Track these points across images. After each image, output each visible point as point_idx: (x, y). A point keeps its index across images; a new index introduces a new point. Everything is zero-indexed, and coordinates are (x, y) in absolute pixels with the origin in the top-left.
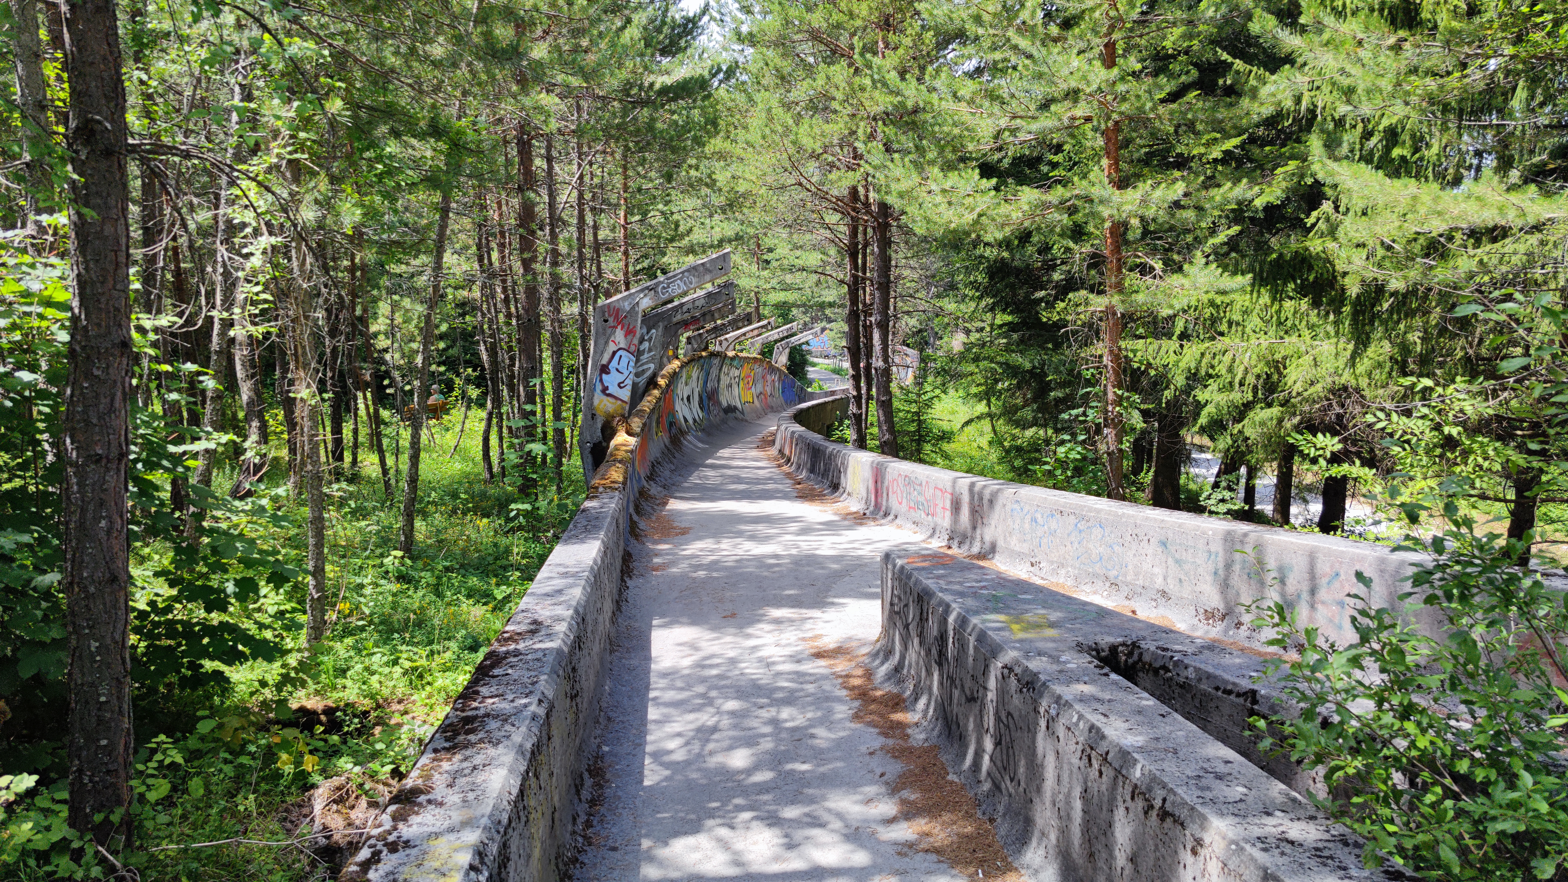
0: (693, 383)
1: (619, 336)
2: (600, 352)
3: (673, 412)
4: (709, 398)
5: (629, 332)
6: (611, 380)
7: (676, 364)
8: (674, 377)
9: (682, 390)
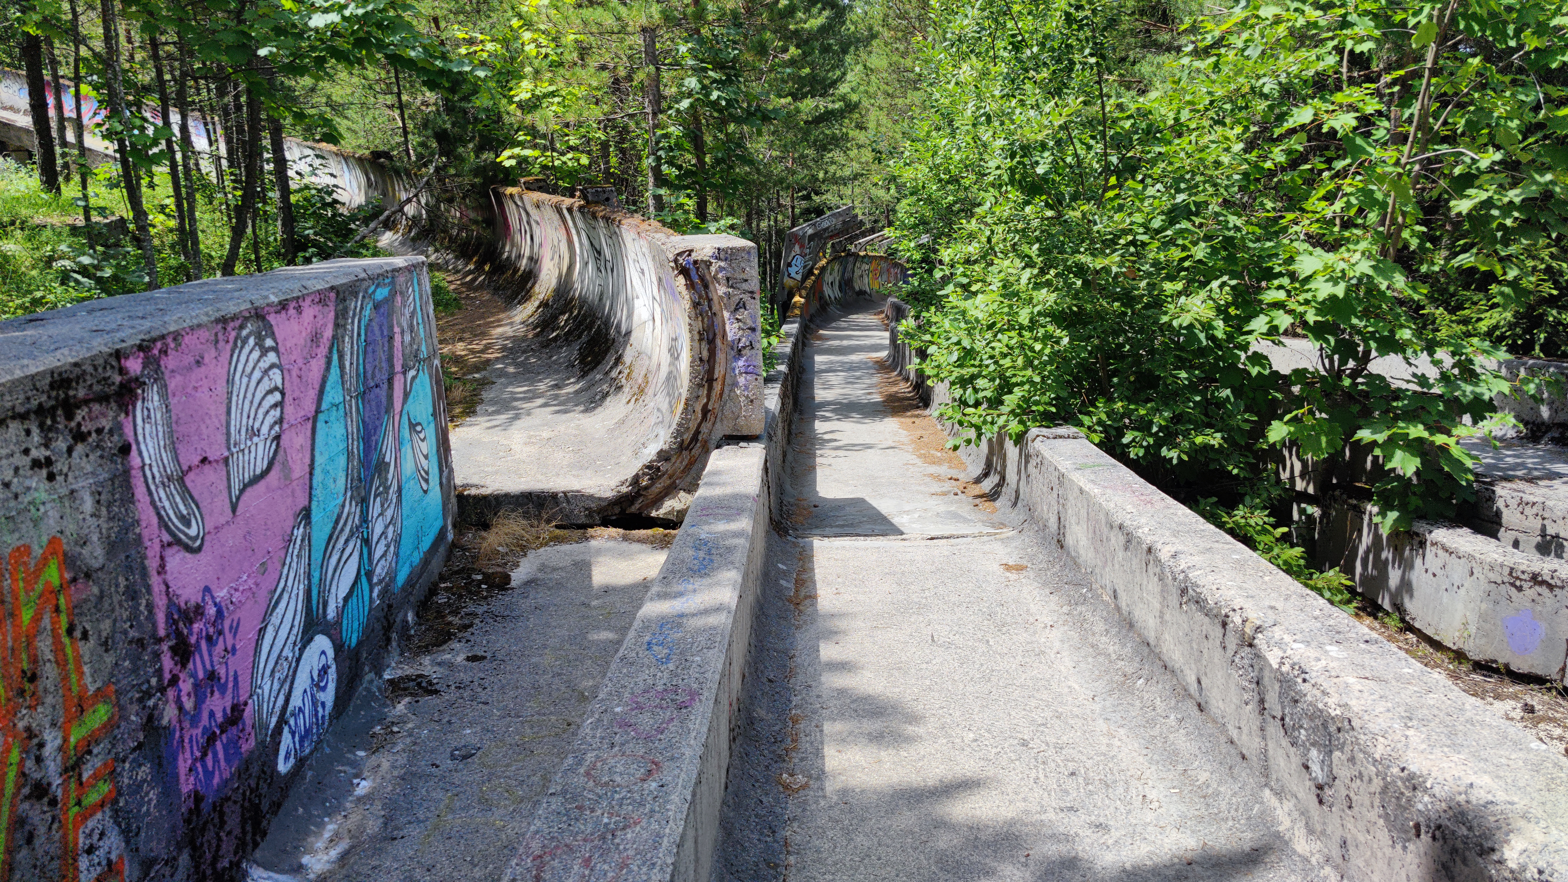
0: (835, 273)
1: (797, 248)
2: (787, 256)
3: (822, 292)
4: (846, 284)
5: (802, 246)
6: (792, 270)
7: (824, 262)
8: (823, 269)
9: (828, 278)
